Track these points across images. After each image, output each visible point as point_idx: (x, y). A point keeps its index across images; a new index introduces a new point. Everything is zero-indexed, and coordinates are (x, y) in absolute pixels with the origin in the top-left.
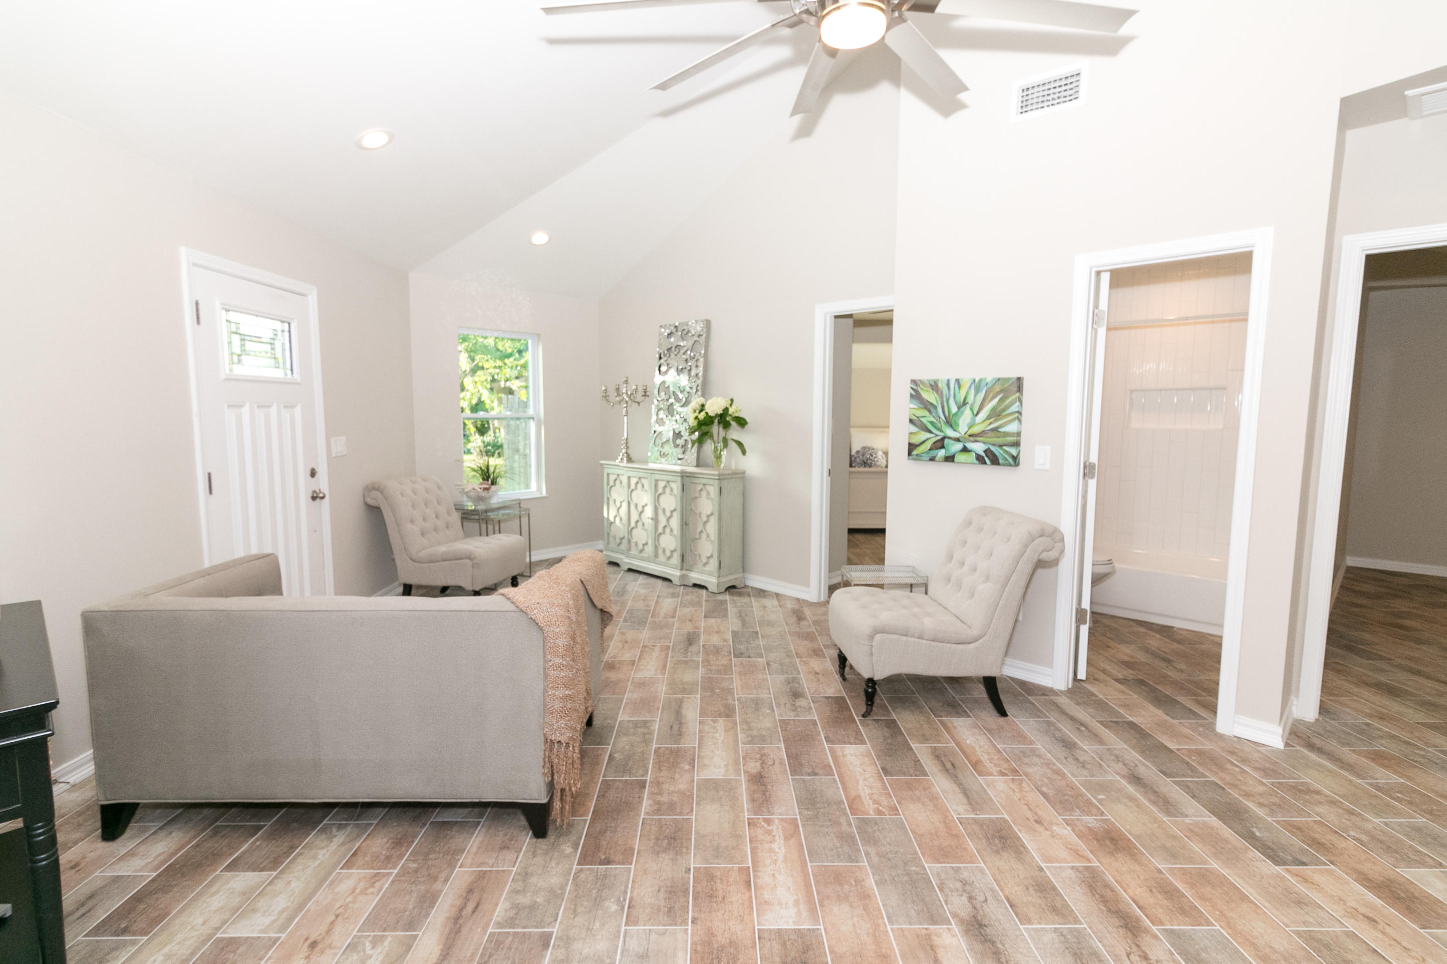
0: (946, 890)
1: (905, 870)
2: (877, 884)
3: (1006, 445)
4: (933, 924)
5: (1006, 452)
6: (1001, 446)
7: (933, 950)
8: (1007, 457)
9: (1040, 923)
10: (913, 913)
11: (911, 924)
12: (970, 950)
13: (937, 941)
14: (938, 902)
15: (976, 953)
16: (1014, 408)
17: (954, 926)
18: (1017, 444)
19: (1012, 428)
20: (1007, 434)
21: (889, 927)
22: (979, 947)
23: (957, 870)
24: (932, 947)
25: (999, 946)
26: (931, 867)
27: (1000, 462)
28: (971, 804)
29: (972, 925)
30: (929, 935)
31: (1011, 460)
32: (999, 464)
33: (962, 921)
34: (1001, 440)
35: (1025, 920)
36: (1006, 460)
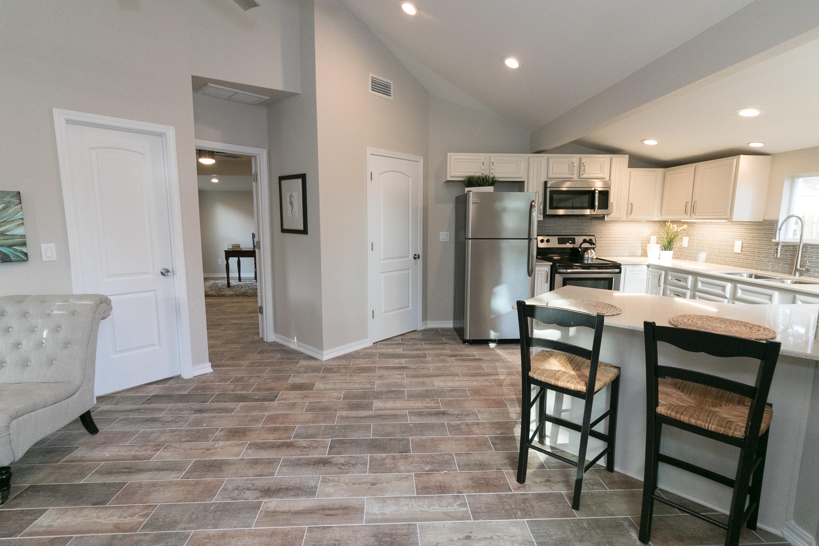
0: (238, 497)
1: (211, 512)
2: (216, 528)
3: (15, 246)
4: (259, 508)
5: (16, 250)
6: (10, 246)
7: (276, 512)
8: (19, 255)
9: (276, 470)
10: (248, 515)
11: (255, 518)
12: (282, 497)
13: (272, 509)
14: (245, 503)
15: (284, 496)
16: (19, 216)
17: (264, 500)
18: (24, 244)
19: (20, 231)
20: (13, 236)
21: (252, 528)
22: (281, 494)
23: (224, 489)
24: (274, 512)
25: (283, 487)
26: (216, 500)
27: (12, 259)
28: (174, 470)
29: (266, 493)
30: (266, 512)
31: (23, 257)
32: (11, 261)
33: (262, 497)
34: (10, 242)
35: (272, 474)
36: (19, 257)
